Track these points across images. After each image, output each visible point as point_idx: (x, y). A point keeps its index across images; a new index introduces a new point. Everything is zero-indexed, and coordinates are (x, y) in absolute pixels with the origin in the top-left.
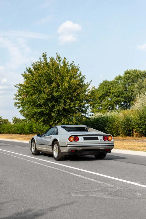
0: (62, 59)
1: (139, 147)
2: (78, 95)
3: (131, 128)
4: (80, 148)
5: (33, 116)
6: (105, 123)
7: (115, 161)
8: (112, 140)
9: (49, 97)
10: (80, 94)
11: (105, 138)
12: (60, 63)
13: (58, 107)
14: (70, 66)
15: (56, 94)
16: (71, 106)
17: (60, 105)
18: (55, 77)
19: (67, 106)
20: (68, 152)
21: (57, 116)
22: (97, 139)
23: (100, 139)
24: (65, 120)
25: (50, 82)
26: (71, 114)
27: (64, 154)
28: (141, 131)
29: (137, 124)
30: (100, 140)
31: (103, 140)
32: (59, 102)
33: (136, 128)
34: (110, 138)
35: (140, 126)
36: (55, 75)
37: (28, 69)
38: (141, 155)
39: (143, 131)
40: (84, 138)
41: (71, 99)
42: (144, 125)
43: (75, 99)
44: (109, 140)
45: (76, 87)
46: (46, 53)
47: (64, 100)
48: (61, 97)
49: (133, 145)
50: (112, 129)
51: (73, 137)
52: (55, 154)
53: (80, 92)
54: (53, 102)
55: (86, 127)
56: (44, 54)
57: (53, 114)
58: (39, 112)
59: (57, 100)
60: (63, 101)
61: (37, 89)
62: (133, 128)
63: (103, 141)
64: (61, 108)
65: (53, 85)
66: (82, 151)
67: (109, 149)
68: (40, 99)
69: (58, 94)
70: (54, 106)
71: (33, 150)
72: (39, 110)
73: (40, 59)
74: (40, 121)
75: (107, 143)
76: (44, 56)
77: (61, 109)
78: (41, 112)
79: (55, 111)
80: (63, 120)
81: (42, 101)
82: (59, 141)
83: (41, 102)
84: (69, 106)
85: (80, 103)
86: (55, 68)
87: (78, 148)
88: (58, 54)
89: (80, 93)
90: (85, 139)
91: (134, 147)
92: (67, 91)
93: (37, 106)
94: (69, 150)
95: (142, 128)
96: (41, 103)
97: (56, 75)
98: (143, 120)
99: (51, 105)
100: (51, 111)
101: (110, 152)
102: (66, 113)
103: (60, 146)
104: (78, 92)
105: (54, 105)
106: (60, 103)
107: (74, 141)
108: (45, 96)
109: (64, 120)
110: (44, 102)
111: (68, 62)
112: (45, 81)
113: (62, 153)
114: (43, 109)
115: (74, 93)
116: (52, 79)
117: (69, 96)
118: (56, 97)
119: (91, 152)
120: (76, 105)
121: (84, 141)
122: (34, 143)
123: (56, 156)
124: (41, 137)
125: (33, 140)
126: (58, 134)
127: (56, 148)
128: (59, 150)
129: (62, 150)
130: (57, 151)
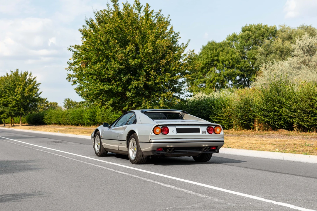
0: (142, 6)
1: (263, 146)
2: (168, 63)
3: (250, 116)
4: (170, 145)
5: (96, 96)
6: (210, 108)
7: (226, 166)
8: (222, 133)
9: (123, 67)
10: (171, 63)
11: (210, 129)
12: (140, 12)
13: (135, 83)
14: (156, 18)
15: (133, 62)
16: (158, 81)
17: (139, 80)
18: (131, 35)
19: (151, 81)
20: (153, 151)
21: (134, 97)
22: (197, 130)
23: (203, 131)
24: (147, 103)
25: (124, 43)
26: (157, 94)
27: (145, 154)
28: (268, 122)
29: (262, 110)
30: (203, 133)
31: (206, 132)
32: (137, 75)
33: (259, 116)
34: (218, 130)
35: (266, 113)
36: (131, 32)
37: (89, 21)
38: (266, 157)
39: (269, 122)
40: (177, 129)
41: (157, 70)
42: (271, 112)
43: (163, 70)
44: (216, 132)
45: (164, 50)
47: (145, 71)
48: (141, 66)
49: (254, 142)
50: (221, 118)
52: (132, 155)
53: (171, 58)
54: (129, 74)
55: (180, 113)
57: (128, 94)
58: (106, 89)
59: (134, 71)
60: (145, 73)
61: (104, 53)
62: (254, 116)
63: (207, 134)
64: (142, 84)
65: (128, 48)
66: (173, 150)
67: (217, 147)
68: (108, 69)
69: (136, 62)
70: (129, 81)
71: (97, 148)
72: (106, 87)
73: (108, 5)
74: (108, 104)
77: (141, 86)
78: (110, 90)
79: (132, 88)
80: (143, 104)
81: (112, 72)
82: (138, 134)
83: (109, 74)
84: (154, 81)
85: (171, 76)
86: (131, 20)
87: (169, 145)
89: (170, 61)
90: (179, 131)
91: (255, 146)
92: (151, 58)
93: (103, 81)
94: (153, 147)
95: (268, 116)
96: (110, 76)
97: (133, 31)
98: (270, 103)
99: (124, 79)
100: (126, 89)
101: (218, 152)
102: (149, 92)
103: (140, 141)
104: (168, 59)
105: (131, 79)
106: (139, 76)
107: (161, 134)
108: (116, 66)
109: (145, 103)
110: (114, 74)
111: (153, 11)
112: (116, 41)
113: (143, 153)
114: (113, 86)
115: (161, 61)
116: (128, 38)
117: (154, 66)
118: (133, 67)
119: (188, 151)
120: (165, 79)
121: (178, 133)
122: (98, 137)
123: (133, 157)
124: (109, 128)
125: (97, 132)
126: (137, 123)
127: (133, 145)
128: (138, 148)
129: (143, 148)
130: (135, 149)
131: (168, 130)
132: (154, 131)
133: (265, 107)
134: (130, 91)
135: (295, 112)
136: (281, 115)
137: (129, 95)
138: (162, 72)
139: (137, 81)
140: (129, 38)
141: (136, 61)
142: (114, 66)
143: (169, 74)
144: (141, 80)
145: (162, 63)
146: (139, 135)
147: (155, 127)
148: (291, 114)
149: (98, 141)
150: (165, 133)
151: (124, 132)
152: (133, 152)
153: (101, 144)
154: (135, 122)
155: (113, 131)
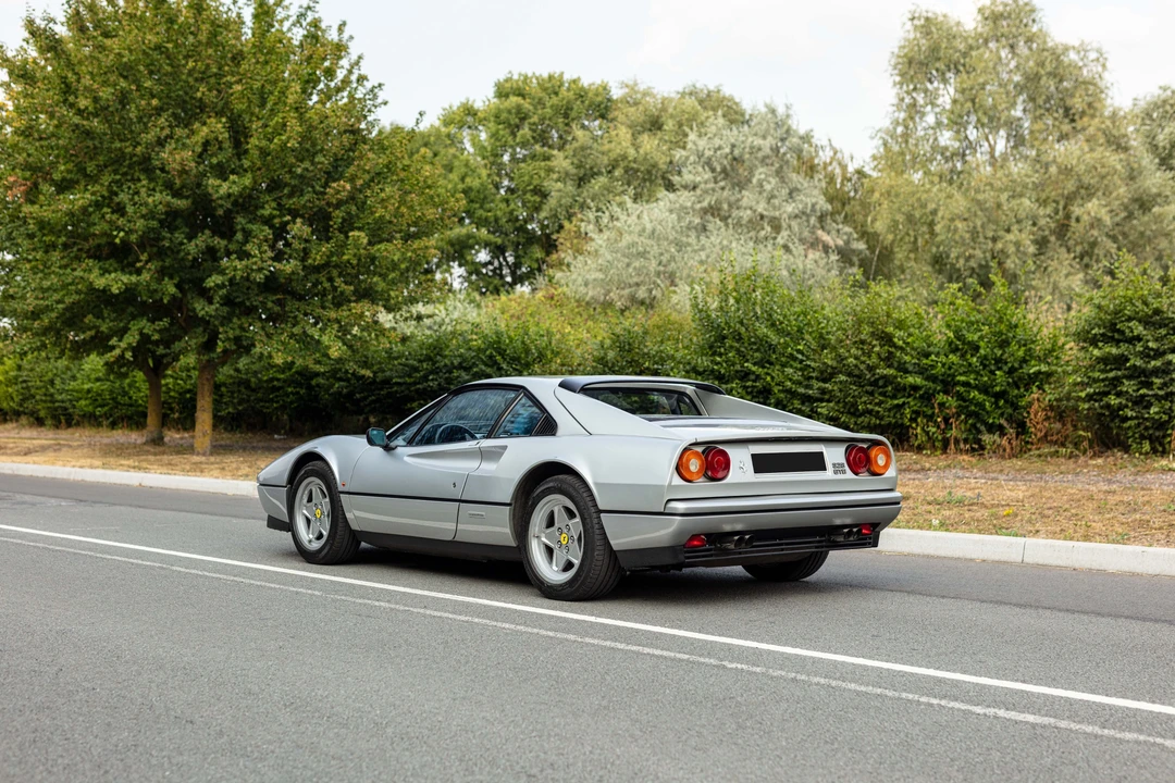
4: (733, 522)
5: (72, 318)
8: (891, 473)
9: (181, 204)
10: (369, 193)
11: (859, 460)
13: (234, 266)
14: (298, 22)
17: (246, 255)
18: (212, 80)
20: (673, 549)
22: (816, 462)
23: (834, 465)
24: (272, 342)
25: (189, 112)
27: (630, 562)
30: (835, 472)
31: (847, 468)
32: (239, 237)
34: (881, 461)
36: (213, 69)
37: (39, 23)
40: (754, 457)
44: (872, 469)
47: (269, 222)
48: (246, 203)
51: (700, 450)
53: (365, 176)
54: (208, 232)
57: (201, 308)
58: (114, 289)
60: (268, 233)
63: (849, 475)
64: (260, 270)
65: (203, 133)
66: (749, 542)
67: (872, 525)
68: (120, 210)
72: (115, 281)
74: (123, 345)
77: (258, 278)
78: (130, 294)
79: (218, 286)
81: (141, 224)
82: (594, 477)
83: (131, 231)
84: (303, 260)
85: (369, 243)
87: (730, 522)
89: (367, 185)
90: (762, 464)
93: (96, 254)
96: (133, 238)
99: (194, 247)
102: (280, 303)
103: (602, 507)
104: (355, 178)
105: (215, 249)
106: (245, 242)
107: (703, 478)
108: (160, 199)
110: (147, 230)
112: (155, 102)
113: (617, 555)
114: (143, 277)
115: (334, 185)
116: (199, 95)
117: (302, 202)
118: (221, 206)
119: (787, 544)
120: (344, 254)
121: (758, 475)
122: (314, 484)
123: (551, 573)
124: (388, 449)
125: (310, 466)
126: (560, 431)
127: (550, 522)
128: (593, 536)
129: (624, 535)
130: (564, 539)
131: (726, 464)
132: (680, 469)
134: (206, 295)
135: (824, 381)
137: (203, 313)
138: (332, 226)
139: (241, 259)
140: (203, 93)
141: (234, 182)
142: (150, 200)
143: (363, 234)
144: (253, 257)
145: (338, 192)
146: (596, 484)
147: (686, 450)
148: (808, 387)
149: (310, 500)
150: (720, 475)
151: (488, 467)
152: (549, 551)
153: (337, 513)
154: (545, 425)
155: (416, 464)
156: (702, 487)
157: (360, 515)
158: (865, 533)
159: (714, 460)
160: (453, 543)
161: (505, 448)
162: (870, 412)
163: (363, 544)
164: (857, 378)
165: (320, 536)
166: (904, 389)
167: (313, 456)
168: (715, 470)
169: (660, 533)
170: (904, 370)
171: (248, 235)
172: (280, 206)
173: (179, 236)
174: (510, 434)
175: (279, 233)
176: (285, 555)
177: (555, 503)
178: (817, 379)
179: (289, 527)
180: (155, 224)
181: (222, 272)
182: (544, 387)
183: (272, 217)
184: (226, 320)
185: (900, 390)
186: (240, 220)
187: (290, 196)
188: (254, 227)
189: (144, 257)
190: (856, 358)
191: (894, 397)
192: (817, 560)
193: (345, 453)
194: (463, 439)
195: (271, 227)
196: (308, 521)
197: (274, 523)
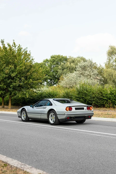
4: (73, 116)
8: (93, 110)
9: (7, 76)
10: (33, 74)
11: (88, 108)
12: (15, 48)
17: (16, 82)
22: (83, 109)
25: (8, 63)
27: (61, 120)
32: (15, 80)
34: (91, 108)
46: (4, 40)
51: (69, 107)
54: (11, 79)
55: (69, 100)
56: (2, 40)
57: (10, 89)
60: (19, 79)
63: (87, 110)
66: (74, 118)
75: (88, 112)
76: (2, 42)
84: (24, 83)
88: (14, 41)
90: (76, 109)
94: (66, 117)
98: (81, 94)
99: (8, 82)
102: (20, 88)
103: (57, 114)
104: (31, 72)
105: (11, 82)
106: (16, 81)
111: (22, 48)
112: (4, 62)
113: (59, 120)
114: (2, 85)
116: (10, 61)
120: (29, 82)
122: (24, 112)
123: (52, 122)
124: (33, 107)
125: (23, 110)
126: (53, 105)
127: (52, 116)
128: (56, 118)
129: (60, 117)
130: (53, 118)
131: (72, 109)
132: (66, 109)
133: (77, 96)
134: (10, 87)
135: (93, 98)
136: (86, 100)
138: (27, 78)
139: (15, 83)
142: (3, 75)
145: (28, 74)
146: (57, 111)
147: (67, 107)
148: (91, 99)
149: (23, 114)
150: (71, 110)
151: (44, 110)
152: (51, 119)
153: (27, 115)
154: (51, 104)
155: (36, 109)
156: (69, 112)
157: (29, 116)
158: (90, 117)
159: (70, 108)
160: (40, 119)
161: (46, 107)
162: (100, 103)
163: (30, 119)
164: (98, 98)
165: (25, 118)
166: (104, 99)
167: (24, 108)
168: (70, 110)
169: (64, 117)
170: (104, 97)
171: (16, 80)
172: (20, 76)
173: (7, 80)
174: (47, 106)
175: (20, 79)
176: (20, 121)
177: (52, 114)
178: (92, 98)
179: (21, 117)
180: (3, 78)
181: (12, 85)
182: (51, 100)
183: (19, 77)
184: (13, 91)
185: (103, 100)
186: (15, 78)
187: (22, 74)
188: (17, 79)
189: (2, 83)
190: (98, 95)
191: (103, 101)
192: (84, 121)
193: (28, 108)
194: (42, 106)
195: (19, 78)
196: (23, 116)
197: (19, 117)
